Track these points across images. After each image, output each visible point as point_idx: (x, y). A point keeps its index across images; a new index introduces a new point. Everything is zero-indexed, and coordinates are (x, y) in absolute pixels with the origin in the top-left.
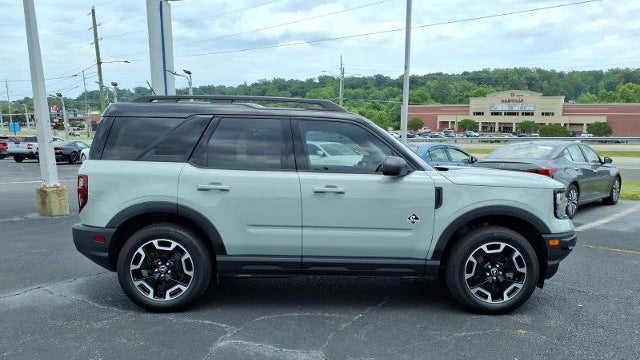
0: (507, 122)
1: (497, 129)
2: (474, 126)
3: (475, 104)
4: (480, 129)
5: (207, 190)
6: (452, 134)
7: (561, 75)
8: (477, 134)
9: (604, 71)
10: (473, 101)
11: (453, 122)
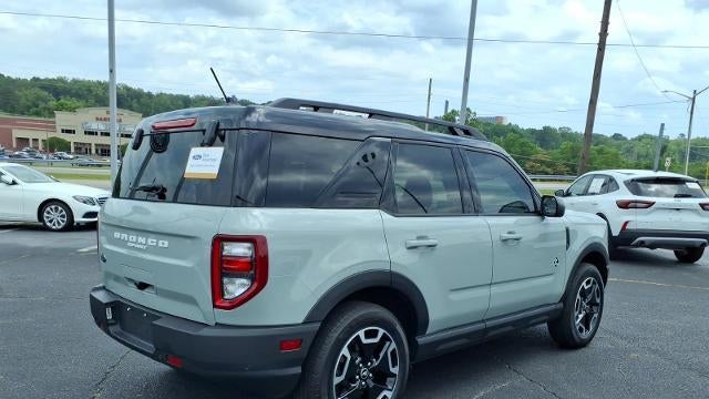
0: (103, 142)
1: (93, 151)
2: (65, 147)
3: (63, 119)
4: (73, 150)
5: (415, 247)
6: (38, 154)
7: (149, 95)
8: (71, 157)
9: (191, 96)
10: (59, 115)
11: (35, 140)
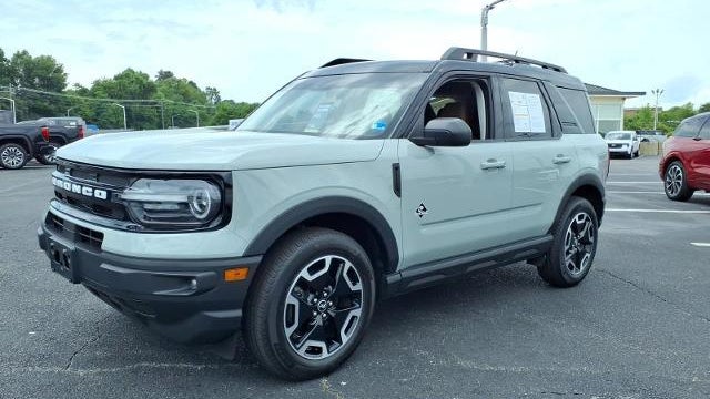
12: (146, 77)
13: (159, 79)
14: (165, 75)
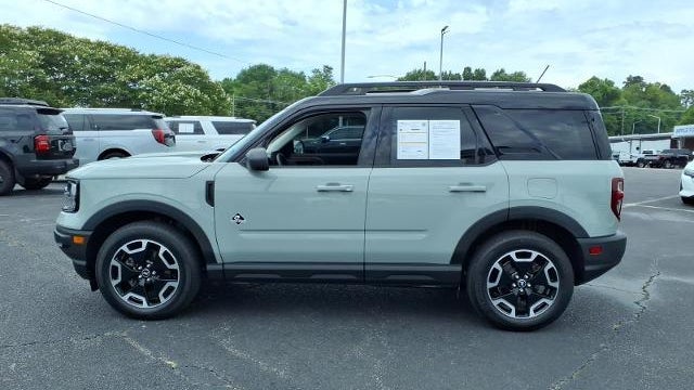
12: (610, 83)
13: (627, 84)
14: (635, 81)
